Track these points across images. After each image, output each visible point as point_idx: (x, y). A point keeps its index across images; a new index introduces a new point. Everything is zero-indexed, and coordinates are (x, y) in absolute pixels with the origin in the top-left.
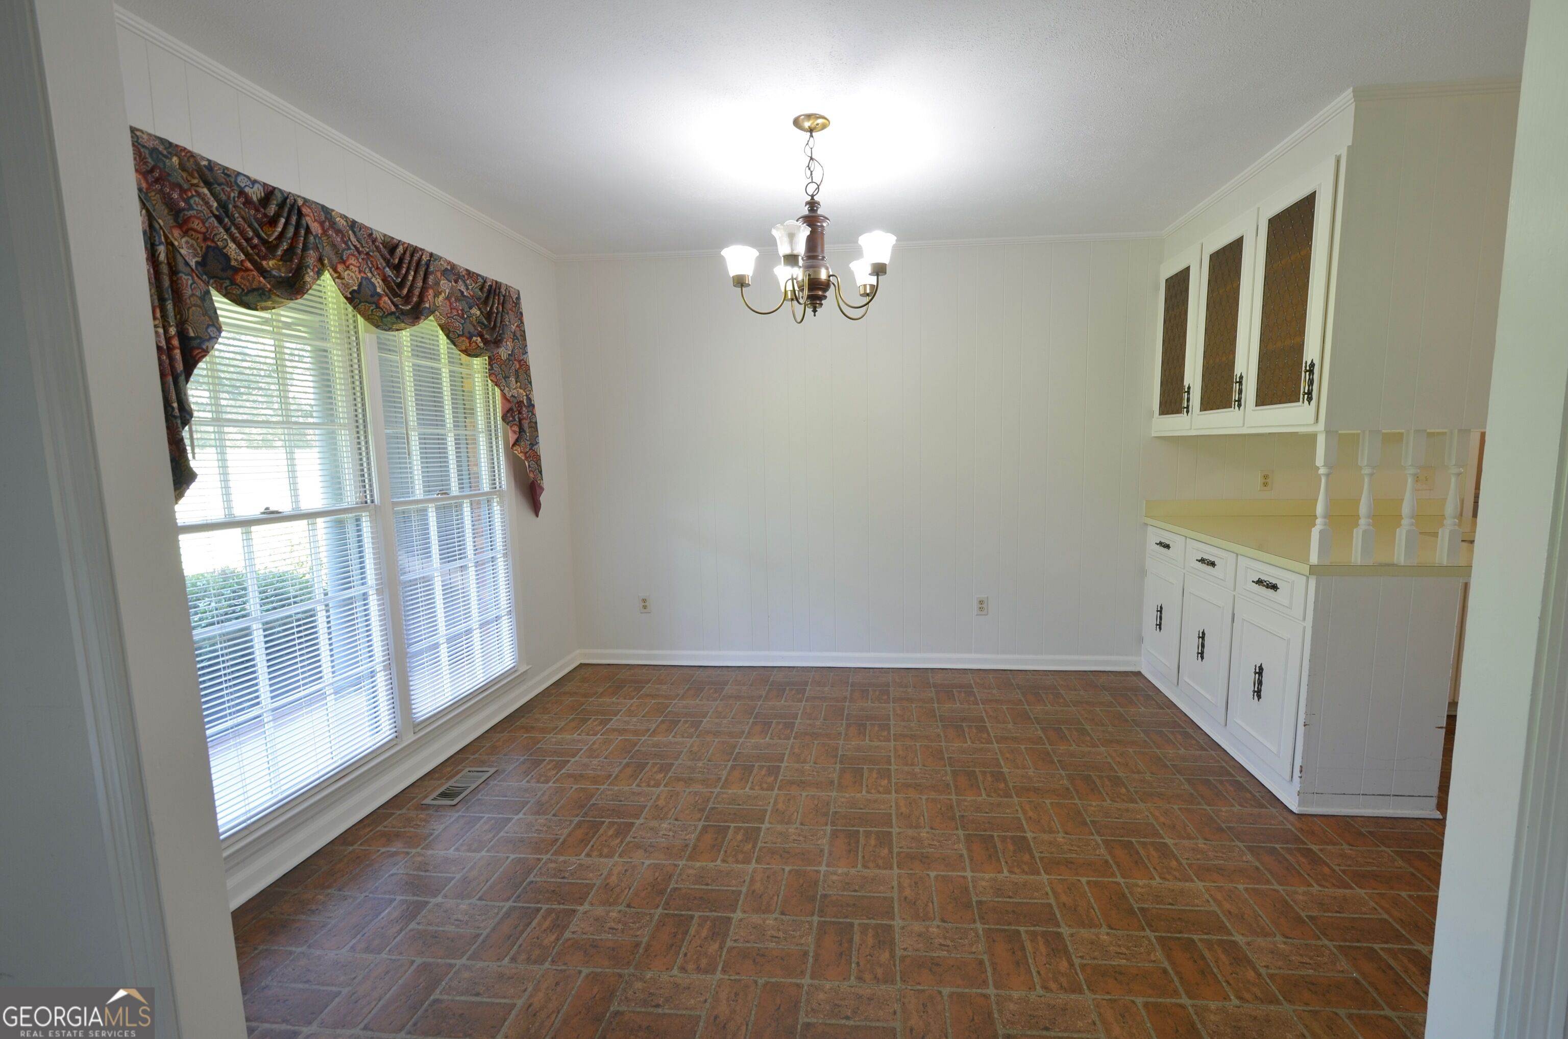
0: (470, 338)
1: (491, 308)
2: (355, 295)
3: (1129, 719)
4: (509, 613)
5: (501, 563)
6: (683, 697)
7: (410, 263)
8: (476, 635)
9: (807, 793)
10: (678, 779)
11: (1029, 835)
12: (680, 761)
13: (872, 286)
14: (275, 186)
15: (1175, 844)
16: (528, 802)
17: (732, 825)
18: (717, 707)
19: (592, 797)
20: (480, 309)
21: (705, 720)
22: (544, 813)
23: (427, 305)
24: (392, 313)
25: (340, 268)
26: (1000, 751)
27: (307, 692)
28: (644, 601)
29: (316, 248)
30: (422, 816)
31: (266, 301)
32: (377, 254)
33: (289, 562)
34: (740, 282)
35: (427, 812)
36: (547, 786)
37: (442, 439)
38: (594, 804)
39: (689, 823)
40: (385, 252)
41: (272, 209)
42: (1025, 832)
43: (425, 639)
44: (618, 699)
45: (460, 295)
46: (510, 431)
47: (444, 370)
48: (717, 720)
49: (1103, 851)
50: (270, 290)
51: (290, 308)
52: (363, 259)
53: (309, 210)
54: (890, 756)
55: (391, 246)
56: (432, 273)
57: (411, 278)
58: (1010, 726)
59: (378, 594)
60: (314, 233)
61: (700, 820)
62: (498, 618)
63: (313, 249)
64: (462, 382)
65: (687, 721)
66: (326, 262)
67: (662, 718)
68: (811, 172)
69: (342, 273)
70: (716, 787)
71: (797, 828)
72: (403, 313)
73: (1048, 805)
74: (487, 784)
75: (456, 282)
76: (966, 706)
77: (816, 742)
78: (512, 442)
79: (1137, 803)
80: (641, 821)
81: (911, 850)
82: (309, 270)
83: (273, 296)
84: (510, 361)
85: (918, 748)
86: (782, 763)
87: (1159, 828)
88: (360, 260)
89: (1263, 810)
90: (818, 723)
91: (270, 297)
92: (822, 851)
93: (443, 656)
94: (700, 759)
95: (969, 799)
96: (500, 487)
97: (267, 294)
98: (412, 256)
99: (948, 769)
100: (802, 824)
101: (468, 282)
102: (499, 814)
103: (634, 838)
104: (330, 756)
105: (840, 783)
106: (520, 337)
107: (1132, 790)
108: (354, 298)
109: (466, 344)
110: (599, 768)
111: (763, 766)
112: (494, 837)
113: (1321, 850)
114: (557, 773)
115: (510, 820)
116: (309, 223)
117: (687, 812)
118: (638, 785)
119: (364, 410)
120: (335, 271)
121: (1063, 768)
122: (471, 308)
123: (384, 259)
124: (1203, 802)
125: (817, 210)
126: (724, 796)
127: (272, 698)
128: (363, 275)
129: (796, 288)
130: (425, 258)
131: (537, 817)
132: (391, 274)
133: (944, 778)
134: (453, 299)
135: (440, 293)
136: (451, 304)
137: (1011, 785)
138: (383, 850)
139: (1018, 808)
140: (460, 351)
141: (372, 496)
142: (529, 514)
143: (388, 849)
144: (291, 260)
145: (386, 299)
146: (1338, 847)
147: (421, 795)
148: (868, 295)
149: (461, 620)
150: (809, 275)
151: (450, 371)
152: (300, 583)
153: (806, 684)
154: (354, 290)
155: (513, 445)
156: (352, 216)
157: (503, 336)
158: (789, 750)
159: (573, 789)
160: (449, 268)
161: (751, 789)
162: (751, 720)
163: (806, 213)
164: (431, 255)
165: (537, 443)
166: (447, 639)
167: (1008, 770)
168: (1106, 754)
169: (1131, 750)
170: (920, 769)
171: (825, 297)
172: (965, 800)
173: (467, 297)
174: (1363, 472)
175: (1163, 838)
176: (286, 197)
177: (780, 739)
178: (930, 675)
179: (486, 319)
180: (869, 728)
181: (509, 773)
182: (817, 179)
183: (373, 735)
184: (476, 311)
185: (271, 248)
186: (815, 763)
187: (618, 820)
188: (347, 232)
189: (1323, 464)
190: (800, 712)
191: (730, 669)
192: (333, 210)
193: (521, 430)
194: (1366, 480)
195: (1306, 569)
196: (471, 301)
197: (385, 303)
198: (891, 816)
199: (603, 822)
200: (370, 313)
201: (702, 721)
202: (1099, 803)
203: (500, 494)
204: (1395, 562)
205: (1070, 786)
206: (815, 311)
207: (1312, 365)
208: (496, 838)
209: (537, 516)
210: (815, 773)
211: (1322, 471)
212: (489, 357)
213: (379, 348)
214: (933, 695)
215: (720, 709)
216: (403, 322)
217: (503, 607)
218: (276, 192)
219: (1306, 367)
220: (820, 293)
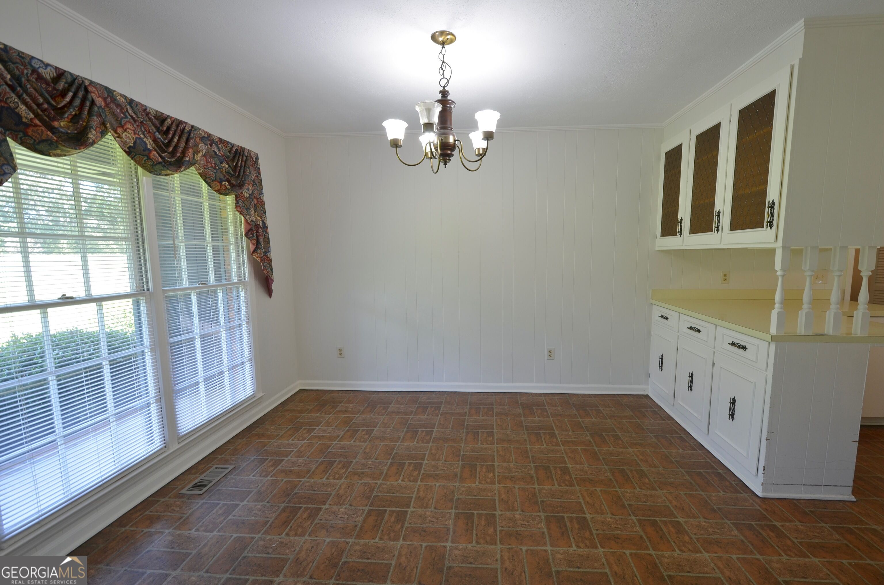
0: (220, 182)
1: (237, 164)
2: (132, 150)
3: (645, 428)
4: (250, 360)
5: (245, 328)
6: (363, 413)
7: (175, 131)
8: (226, 375)
9: (439, 484)
10: (355, 474)
11: (588, 516)
12: (357, 460)
13: (483, 149)
14: (66, 70)
15: (686, 522)
16: (251, 492)
17: (388, 509)
18: (384, 420)
19: (295, 487)
20: (228, 164)
21: (376, 429)
22: (262, 501)
23: (187, 159)
24: (160, 163)
25: (120, 130)
26: (565, 451)
27: (93, 422)
28: (340, 350)
29: (100, 116)
30: (178, 503)
31: (55, 150)
32: (149, 123)
33: (123, 323)
34: (395, 144)
35: (181, 500)
36: (267, 479)
37: (204, 249)
38: (296, 493)
39: (359, 508)
40: (157, 123)
41: (61, 85)
42: (585, 514)
43: (188, 380)
44: (321, 414)
45: (213, 154)
46: (250, 243)
47: (205, 203)
48: (383, 429)
49: (638, 528)
50: (57, 141)
51: (81, 157)
52: (138, 126)
53: (94, 89)
54: (494, 455)
55: (161, 118)
56: (192, 138)
57: (175, 140)
58: (570, 433)
59: (151, 352)
60: (98, 105)
61: (367, 505)
62: (243, 363)
63: (97, 116)
64: (220, 212)
65: (364, 430)
66: (108, 125)
67: (348, 428)
68: (443, 71)
69: (121, 134)
70: (379, 479)
71: (432, 512)
72: (170, 164)
73: (599, 492)
74: (226, 478)
75: (211, 145)
76: (542, 419)
77: (446, 445)
78: (252, 250)
79: (656, 490)
80: (327, 506)
81: (509, 529)
82: (92, 130)
83: (60, 146)
84: (250, 198)
85: (512, 449)
86: (424, 461)
87: (673, 510)
88: (135, 126)
89: (739, 495)
90: (448, 431)
91: (57, 147)
92: (448, 530)
93: (201, 390)
94: (370, 458)
95: (546, 487)
96: (245, 279)
97: (55, 144)
98: (177, 126)
99: (532, 465)
100: (435, 508)
101: (220, 146)
102: (231, 501)
103: (321, 520)
104: (113, 463)
105: (461, 476)
106: (258, 183)
107: (652, 480)
108: (130, 152)
109: (218, 186)
110: (303, 465)
111: (411, 463)
112: (224, 519)
113: (782, 526)
114: (274, 469)
115: (237, 505)
116: (94, 98)
117: (358, 499)
118: (327, 478)
119: (142, 228)
120: (116, 132)
121: (606, 464)
122: (221, 163)
123: (155, 126)
124: (699, 489)
125: (447, 97)
126: (384, 486)
127: (64, 428)
128: (137, 136)
129: (433, 150)
130: (187, 129)
131: (257, 503)
132: (160, 137)
133: (529, 472)
134: (209, 157)
135: (199, 152)
136: (207, 160)
137: (573, 477)
138: (145, 530)
139: (579, 494)
140: (214, 191)
141: (148, 286)
142: (264, 297)
143: (149, 530)
144: (78, 122)
145: (155, 153)
146: (793, 523)
147: (181, 486)
148: (481, 155)
149: (215, 366)
150: (442, 140)
151: (209, 204)
152: (123, 338)
153: (441, 403)
154: (130, 147)
155: (253, 253)
156: (130, 96)
157: (245, 182)
158: (428, 451)
159: (284, 481)
160: (206, 136)
161: (403, 481)
162: (405, 429)
163: (440, 98)
164: (193, 127)
165: (269, 251)
166: (204, 379)
167: (571, 466)
168: (633, 454)
169: (648, 450)
170: (514, 465)
171: (452, 155)
172: (544, 489)
173: (219, 155)
174: (805, 274)
175: (677, 518)
176: (74, 79)
177: (423, 443)
178: (519, 397)
179: (233, 171)
180: (480, 434)
181: (242, 469)
182: (447, 76)
183: (149, 445)
184: (225, 165)
185: (61, 112)
186: (445, 461)
187: (311, 506)
188: (126, 106)
189: (780, 268)
190: (437, 423)
191: (394, 393)
192: (115, 91)
193: (258, 243)
194: (808, 279)
195: (769, 338)
196: (222, 158)
197: (154, 155)
198: (495, 502)
199: (301, 508)
200: (144, 162)
201: (374, 430)
202: (632, 490)
203: (244, 284)
204: (826, 332)
205: (612, 478)
206: (445, 164)
207: (773, 203)
208: (226, 521)
209: (270, 297)
210: (445, 468)
211: (779, 273)
212: (236, 196)
213: (154, 187)
214: (521, 411)
215: (386, 421)
216: (168, 169)
217: (246, 356)
218: (66, 74)
219: (769, 205)
220: (449, 152)
